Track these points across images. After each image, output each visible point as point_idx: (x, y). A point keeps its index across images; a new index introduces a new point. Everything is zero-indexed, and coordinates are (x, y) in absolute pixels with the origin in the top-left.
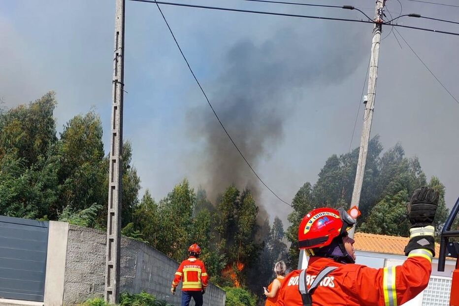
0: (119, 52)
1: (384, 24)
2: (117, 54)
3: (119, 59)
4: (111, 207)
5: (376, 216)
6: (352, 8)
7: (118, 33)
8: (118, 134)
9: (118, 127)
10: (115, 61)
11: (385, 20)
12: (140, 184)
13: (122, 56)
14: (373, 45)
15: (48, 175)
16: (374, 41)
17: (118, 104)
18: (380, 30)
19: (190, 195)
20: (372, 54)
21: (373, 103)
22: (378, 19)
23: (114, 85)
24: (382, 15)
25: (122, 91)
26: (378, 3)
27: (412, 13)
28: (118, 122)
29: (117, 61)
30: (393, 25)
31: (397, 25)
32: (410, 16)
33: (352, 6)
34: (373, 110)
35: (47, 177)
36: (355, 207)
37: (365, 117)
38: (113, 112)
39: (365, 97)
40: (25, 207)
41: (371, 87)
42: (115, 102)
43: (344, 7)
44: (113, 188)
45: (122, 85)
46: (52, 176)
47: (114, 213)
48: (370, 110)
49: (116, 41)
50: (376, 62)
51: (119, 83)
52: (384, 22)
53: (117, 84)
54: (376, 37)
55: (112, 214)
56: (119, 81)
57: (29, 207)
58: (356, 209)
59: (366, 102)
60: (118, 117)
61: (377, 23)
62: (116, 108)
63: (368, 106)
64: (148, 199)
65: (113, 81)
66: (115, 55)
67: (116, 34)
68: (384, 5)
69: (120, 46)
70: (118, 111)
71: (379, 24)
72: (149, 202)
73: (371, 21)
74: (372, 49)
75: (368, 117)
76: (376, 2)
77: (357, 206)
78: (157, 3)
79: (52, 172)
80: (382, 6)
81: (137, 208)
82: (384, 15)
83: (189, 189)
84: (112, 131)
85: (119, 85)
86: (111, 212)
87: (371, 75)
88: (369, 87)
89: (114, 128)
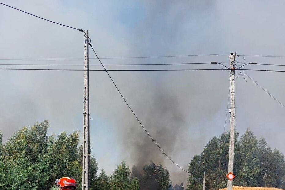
0: (87, 98)
1: (236, 69)
2: (85, 99)
3: (87, 101)
4: (84, 183)
5: (243, 175)
6: (216, 63)
7: (85, 88)
8: (87, 142)
9: (87, 138)
10: (84, 103)
11: (236, 67)
12: (97, 166)
13: (88, 100)
14: (231, 81)
15: (45, 165)
16: (231, 79)
17: (87, 125)
18: (234, 73)
19: (127, 170)
20: (231, 86)
21: (234, 113)
22: (232, 67)
23: (84, 116)
24: (234, 64)
25: (89, 118)
26: (231, 59)
27: (251, 62)
28: (87, 136)
29: (85, 103)
30: (241, 70)
31: (243, 69)
32: (250, 64)
33: (216, 62)
34: (235, 117)
35: (44, 166)
36: (231, 173)
37: (231, 121)
38: (84, 130)
39: (230, 109)
40: (32, 184)
41: (232, 103)
42: (85, 125)
43: (212, 63)
44: (85, 172)
45: (89, 115)
46: (46, 165)
47: (86, 186)
48: (233, 116)
49: (84, 92)
50: (234, 90)
51: (87, 114)
52: (236, 68)
53: (86, 115)
54: (232, 77)
55: (85, 187)
56: (87, 113)
57: (34, 184)
58: (232, 174)
59: (230, 113)
60: (87, 133)
61: (231, 69)
62: (85, 128)
63: (232, 114)
64: (103, 175)
65: (84, 113)
66: (84, 99)
67: (84, 88)
68: (234, 60)
69: (87, 94)
70: (87, 130)
71: (233, 70)
72: (103, 177)
73: (228, 69)
74: (231, 83)
75: (232, 120)
76: (230, 59)
77: (232, 172)
78: (106, 71)
79: (46, 163)
80: (233, 61)
81: (96, 180)
82: (235, 64)
83: (126, 167)
84: (84, 141)
85: (87, 115)
86: (84, 186)
87: (231, 97)
88: (231, 104)
89: (85, 139)
